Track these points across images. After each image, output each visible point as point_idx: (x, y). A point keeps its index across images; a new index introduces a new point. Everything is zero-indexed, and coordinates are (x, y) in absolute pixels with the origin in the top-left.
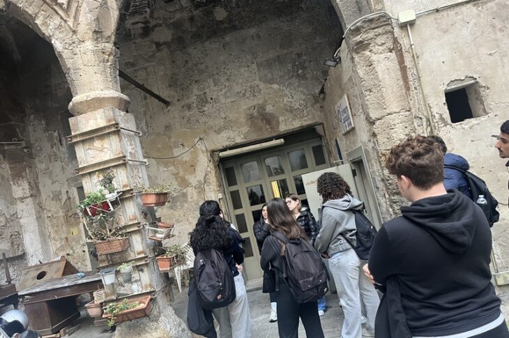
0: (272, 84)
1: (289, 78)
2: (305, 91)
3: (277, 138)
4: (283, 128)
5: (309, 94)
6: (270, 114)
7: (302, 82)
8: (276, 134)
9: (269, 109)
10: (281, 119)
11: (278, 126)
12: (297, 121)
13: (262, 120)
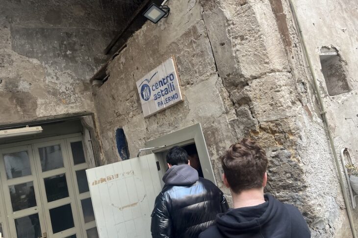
0: (29, 57)
1: (55, 56)
2: (74, 75)
3: (32, 124)
4: (42, 113)
5: (78, 79)
6: (23, 92)
7: (71, 64)
8: (31, 119)
9: (23, 86)
10: (40, 101)
11: (35, 110)
12: (62, 107)
13: (11, 99)
